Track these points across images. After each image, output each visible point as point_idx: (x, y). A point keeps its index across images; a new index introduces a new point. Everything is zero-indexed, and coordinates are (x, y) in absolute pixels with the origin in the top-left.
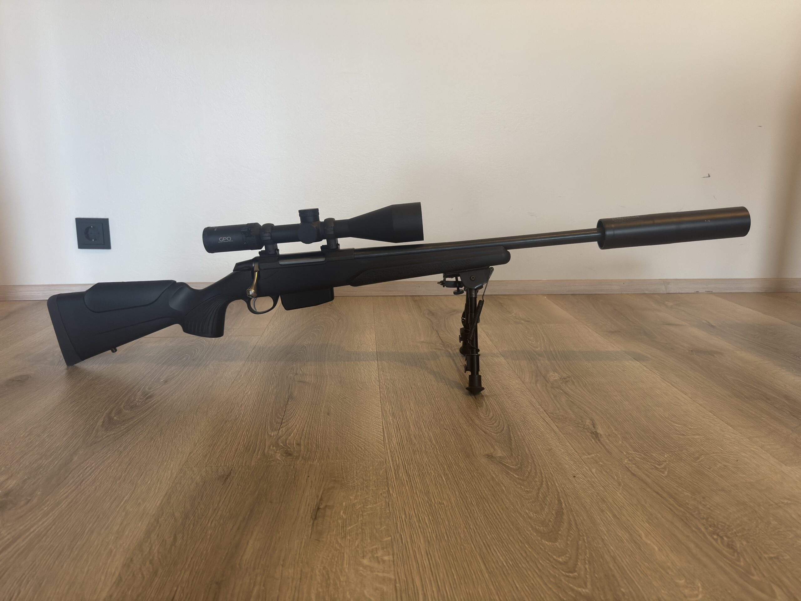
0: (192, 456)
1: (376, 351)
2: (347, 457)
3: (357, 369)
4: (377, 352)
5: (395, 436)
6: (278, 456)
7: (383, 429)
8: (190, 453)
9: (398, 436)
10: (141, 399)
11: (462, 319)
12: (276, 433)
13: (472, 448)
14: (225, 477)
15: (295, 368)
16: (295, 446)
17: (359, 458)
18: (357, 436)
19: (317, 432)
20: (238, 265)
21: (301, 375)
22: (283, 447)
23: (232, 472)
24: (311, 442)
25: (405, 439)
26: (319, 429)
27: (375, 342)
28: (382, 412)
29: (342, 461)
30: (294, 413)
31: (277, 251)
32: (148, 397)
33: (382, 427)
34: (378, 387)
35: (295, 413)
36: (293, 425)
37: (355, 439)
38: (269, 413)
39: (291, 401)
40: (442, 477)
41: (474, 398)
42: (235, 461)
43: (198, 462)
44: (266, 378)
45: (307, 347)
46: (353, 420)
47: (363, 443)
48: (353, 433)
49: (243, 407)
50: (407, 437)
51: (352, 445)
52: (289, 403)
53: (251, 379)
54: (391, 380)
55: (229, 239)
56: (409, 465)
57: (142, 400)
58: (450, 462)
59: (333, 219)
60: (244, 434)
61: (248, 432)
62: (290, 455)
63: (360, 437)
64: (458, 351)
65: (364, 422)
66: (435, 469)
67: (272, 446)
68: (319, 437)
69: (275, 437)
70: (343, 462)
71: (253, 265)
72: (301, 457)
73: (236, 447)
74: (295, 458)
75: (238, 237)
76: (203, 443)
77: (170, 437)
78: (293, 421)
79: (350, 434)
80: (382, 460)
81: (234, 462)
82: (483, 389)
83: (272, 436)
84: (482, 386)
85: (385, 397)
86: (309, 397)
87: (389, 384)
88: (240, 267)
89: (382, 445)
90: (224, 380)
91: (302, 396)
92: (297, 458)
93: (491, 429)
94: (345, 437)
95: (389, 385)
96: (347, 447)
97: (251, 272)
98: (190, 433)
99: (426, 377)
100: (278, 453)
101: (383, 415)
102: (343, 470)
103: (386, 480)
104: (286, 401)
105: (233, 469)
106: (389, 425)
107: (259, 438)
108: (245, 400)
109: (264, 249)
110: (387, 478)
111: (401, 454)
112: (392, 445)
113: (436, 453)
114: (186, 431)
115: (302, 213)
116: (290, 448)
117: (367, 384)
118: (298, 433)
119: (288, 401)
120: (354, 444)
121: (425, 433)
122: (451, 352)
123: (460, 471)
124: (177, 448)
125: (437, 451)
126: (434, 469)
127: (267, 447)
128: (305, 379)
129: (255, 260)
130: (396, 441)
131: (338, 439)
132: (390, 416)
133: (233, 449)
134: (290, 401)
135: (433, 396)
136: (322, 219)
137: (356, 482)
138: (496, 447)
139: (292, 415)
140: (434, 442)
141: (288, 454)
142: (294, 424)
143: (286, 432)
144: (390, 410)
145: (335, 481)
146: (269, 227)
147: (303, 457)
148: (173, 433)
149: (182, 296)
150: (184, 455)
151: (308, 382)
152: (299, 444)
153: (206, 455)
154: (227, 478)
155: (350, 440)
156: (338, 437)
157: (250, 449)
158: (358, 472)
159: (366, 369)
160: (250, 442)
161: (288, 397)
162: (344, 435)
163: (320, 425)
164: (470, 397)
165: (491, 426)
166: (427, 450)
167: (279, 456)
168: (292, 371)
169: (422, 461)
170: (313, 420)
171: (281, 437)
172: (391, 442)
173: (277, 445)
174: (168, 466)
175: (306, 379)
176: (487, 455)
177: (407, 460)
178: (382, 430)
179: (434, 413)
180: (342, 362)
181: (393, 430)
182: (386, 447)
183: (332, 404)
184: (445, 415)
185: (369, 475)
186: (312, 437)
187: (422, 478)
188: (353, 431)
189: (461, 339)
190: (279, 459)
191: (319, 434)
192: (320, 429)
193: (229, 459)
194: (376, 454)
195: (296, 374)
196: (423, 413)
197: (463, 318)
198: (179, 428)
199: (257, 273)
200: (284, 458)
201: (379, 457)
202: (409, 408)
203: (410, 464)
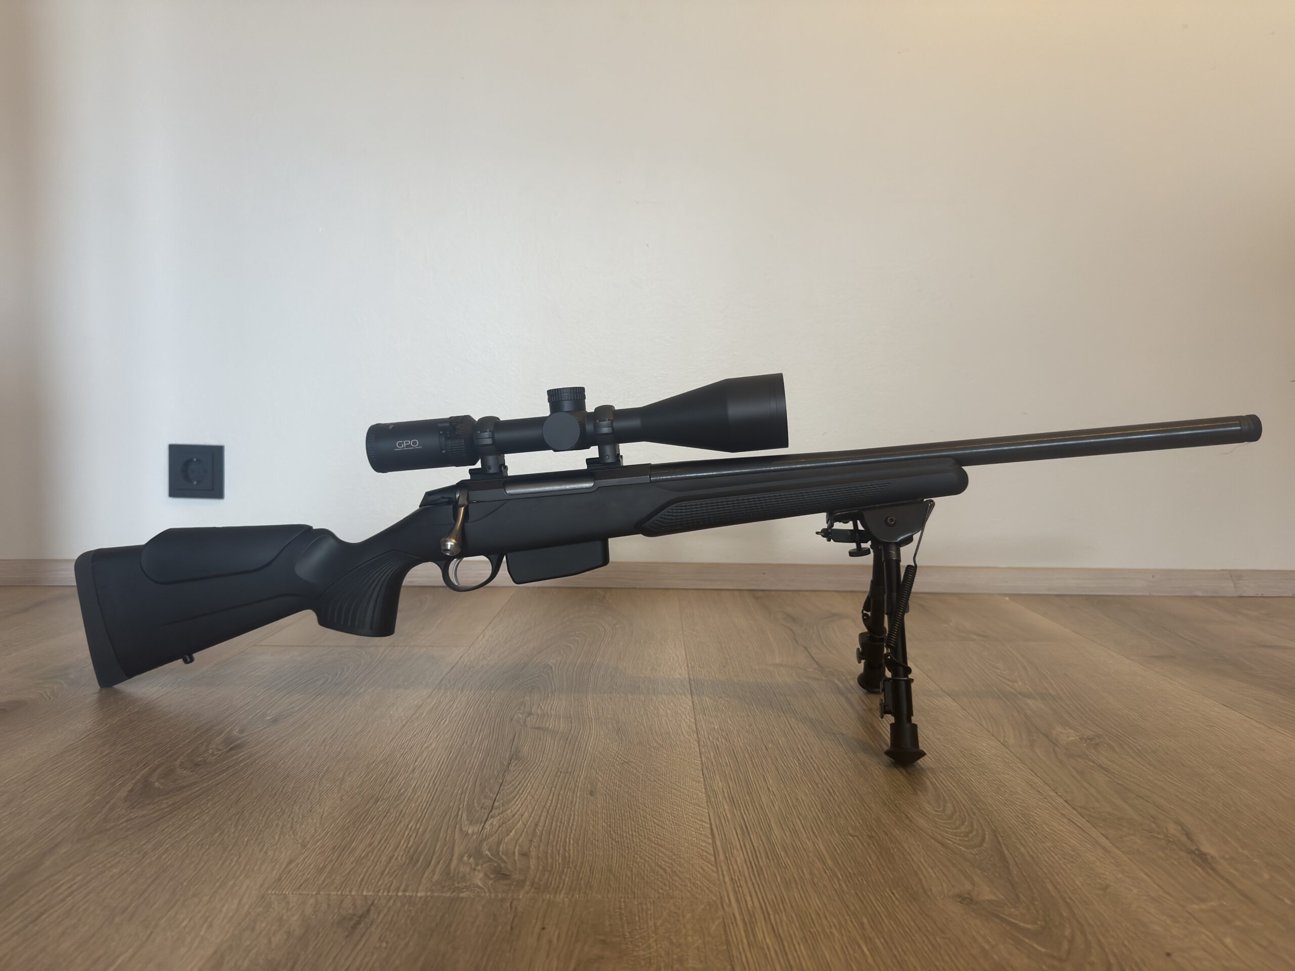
0: (292, 869)
1: (687, 676)
2: (631, 888)
3: (652, 708)
4: (690, 679)
5: (739, 847)
6: (478, 878)
7: (712, 829)
8: (291, 862)
9: (745, 846)
10: (218, 750)
11: (864, 615)
12: (477, 828)
13: (920, 880)
14: (356, 918)
15: (529, 703)
16: (516, 858)
17: (661, 891)
18: (655, 844)
19: (567, 830)
20: (428, 494)
21: (540, 716)
22: (490, 858)
23: (372, 908)
24: (552, 851)
25: (763, 856)
26: (571, 825)
27: (686, 662)
28: (706, 793)
29: (621, 898)
30: (520, 789)
31: (503, 467)
32: (233, 746)
33: (709, 826)
34: (697, 745)
35: (522, 788)
36: (516, 813)
37: (649, 850)
38: (468, 786)
39: (516, 765)
40: (859, 946)
41: (904, 772)
42: (382, 884)
43: (302, 882)
44: (469, 721)
45: (553, 668)
46: (644, 808)
47: (669, 859)
48: (645, 836)
49: (416, 775)
50: (768, 850)
51: (643, 861)
52: (512, 768)
53: (440, 720)
54: (721, 730)
55: (414, 443)
56: (778, 914)
57: (220, 753)
58: (875, 910)
59: (611, 407)
60: (410, 826)
61: (419, 823)
62: (505, 876)
63: (661, 846)
64: (854, 683)
65: (668, 813)
66: (840, 924)
67: (467, 855)
68: (570, 841)
69: (475, 836)
70: (622, 900)
71: (458, 496)
72: (528, 883)
73: (390, 855)
74: (515, 883)
75: (433, 441)
76: (321, 841)
77: (257, 827)
78: (517, 805)
79: (639, 839)
80: (714, 898)
81: (380, 886)
82: (922, 754)
83: (469, 835)
84: (920, 748)
85: (712, 763)
86: (553, 759)
87: (718, 738)
88: (433, 500)
89: (712, 865)
90: (387, 720)
91: (538, 756)
92: (520, 884)
93: (956, 839)
94: (627, 843)
95: (718, 740)
96: (633, 865)
97: (452, 506)
98: (300, 819)
99: (795, 728)
100: (479, 871)
101: (709, 800)
102: (625, 918)
103: (725, 947)
104: (506, 763)
105: (376, 902)
106: (723, 821)
107: (441, 836)
108: (423, 759)
109: (478, 465)
110: (728, 943)
111: (756, 886)
112: (735, 867)
113: (837, 887)
114: (292, 816)
115: (555, 396)
116: (505, 862)
117: (673, 736)
118: (525, 830)
119: (509, 764)
120: (647, 859)
121: (808, 842)
122: (840, 685)
123: (901, 933)
124: (265, 849)
125: (840, 885)
126: (838, 926)
127: (456, 855)
128: (548, 724)
129: (462, 485)
130: (742, 858)
131: (612, 847)
132: (725, 804)
133: (384, 859)
134: (513, 765)
135: (815, 766)
136: (590, 407)
137: (655, 947)
138: (976, 879)
139: (515, 792)
140: (830, 863)
141: (501, 874)
142: (518, 810)
143: (501, 828)
144: (725, 790)
145: (604, 942)
146: (491, 423)
147: (532, 884)
148: (265, 818)
149: (320, 554)
150: (277, 866)
151: (552, 729)
152: (525, 855)
153: (325, 867)
154: (358, 923)
155: (639, 849)
156: (612, 844)
157: (418, 860)
158: (659, 923)
159: (669, 709)
160: (422, 846)
161: (509, 757)
162: (625, 839)
163: (574, 816)
164: (895, 771)
165: (955, 831)
166: (816, 880)
167: (481, 879)
168: (522, 708)
169: (807, 905)
170: (559, 805)
171: (487, 838)
172: (731, 858)
173: (477, 854)
174: (237, 888)
175: (550, 724)
176: (960, 896)
177: (773, 900)
178: (710, 832)
179: (822, 800)
180: (622, 695)
181: (734, 832)
182: (720, 869)
183: (601, 774)
184: (846, 806)
185: (684, 931)
186: (556, 839)
187: (811, 945)
188: (644, 831)
189: (861, 655)
190: (480, 884)
191: (570, 835)
192: (573, 825)
193: (370, 879)
194: (697, 884)
195: (530, 714)
196: (797, 800)
197: (865, 612)
198: (280, 810)
199: (463, 508)
200: (491, 884)
201: (707, 891)
202: (766, 788)
203: (780, 912)
